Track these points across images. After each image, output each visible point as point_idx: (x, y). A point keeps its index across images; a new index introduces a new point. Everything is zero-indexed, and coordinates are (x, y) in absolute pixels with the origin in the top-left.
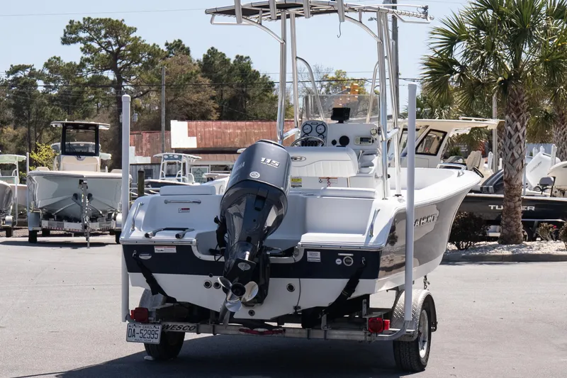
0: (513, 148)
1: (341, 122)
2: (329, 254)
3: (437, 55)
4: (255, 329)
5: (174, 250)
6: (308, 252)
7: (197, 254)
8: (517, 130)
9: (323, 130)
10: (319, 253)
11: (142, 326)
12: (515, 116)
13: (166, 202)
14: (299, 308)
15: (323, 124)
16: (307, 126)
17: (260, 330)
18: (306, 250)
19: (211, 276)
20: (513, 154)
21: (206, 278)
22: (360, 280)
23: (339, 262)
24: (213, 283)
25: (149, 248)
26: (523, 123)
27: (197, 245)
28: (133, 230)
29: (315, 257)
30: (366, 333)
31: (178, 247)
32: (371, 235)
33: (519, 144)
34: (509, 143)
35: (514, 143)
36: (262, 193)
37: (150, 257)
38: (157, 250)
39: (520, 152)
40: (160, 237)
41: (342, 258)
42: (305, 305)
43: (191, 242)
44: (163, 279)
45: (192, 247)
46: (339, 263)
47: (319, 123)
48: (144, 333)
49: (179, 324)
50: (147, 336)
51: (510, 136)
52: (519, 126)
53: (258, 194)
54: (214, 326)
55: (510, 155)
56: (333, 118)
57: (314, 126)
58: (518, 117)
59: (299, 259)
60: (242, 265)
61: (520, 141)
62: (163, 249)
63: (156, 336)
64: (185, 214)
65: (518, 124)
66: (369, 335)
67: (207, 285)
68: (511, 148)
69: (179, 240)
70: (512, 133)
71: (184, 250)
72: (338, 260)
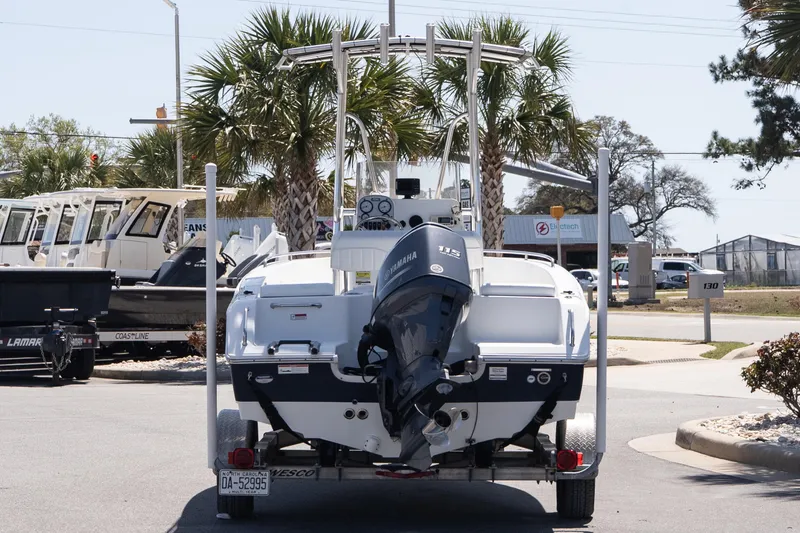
0: (302, 226)
1: (408, 197)
2: (519, 370)
3: (197, 103)
4: (398, 472)
5: (305, 370)
6: (491, 368)
7: (338, 375)
8: (306, 203)
9: (387, 209)
10: (506, 369)
11: (241, 473)
12: (304, 185)
13: (273, 307)
14: (474, 440)
15: (387, 200)
16: (366, 203)
17: (404, 472)
18: (488, 366)
19: (355, 403)
20: (302, 235)
21: (349, 406)
22: (559, 403)
23: (531, 379)
24: (357, 412)
25: (270, 368)
26: (314, 194)
27: (338, 363)
28: (245, 345)
29: (499, 374)
30: (547, 470)
31: (312, 366)
32: (572, 345)
33: (309, 222)
34: (295, 221)
35: (303, 221)
36: (450, 292)
37: (271, 380)
38: (282, 370)
39: (310, 232)
40: (283, 352)
41: (535, 374)
42: (481, 437)
43: (332, 359)
44: (287, 409)
45: (332, 365)
46: (531, 381)
47: (382, 199)
48: (245, 482)
49: (291, 469)
50: (249, 485)
51: (298, 211)
52: (309, 198)
53: (446, 294)
54: (340, 470)
55: (298, 236)
56: (398, 192)
57: (376, 204)
58: (308, 185)
59: (477, 376)
60: (443, 387)
61: (310, 217)
62: (289, 368)
63: (263, 485)
64: (300, 322)
65: (308, 194)
66: (552, 474)
67: (349, 414)
68: (299, 227)
69: (314, 356)
70: (301, 206)
71: (320, 369)
72: (530, 377)
